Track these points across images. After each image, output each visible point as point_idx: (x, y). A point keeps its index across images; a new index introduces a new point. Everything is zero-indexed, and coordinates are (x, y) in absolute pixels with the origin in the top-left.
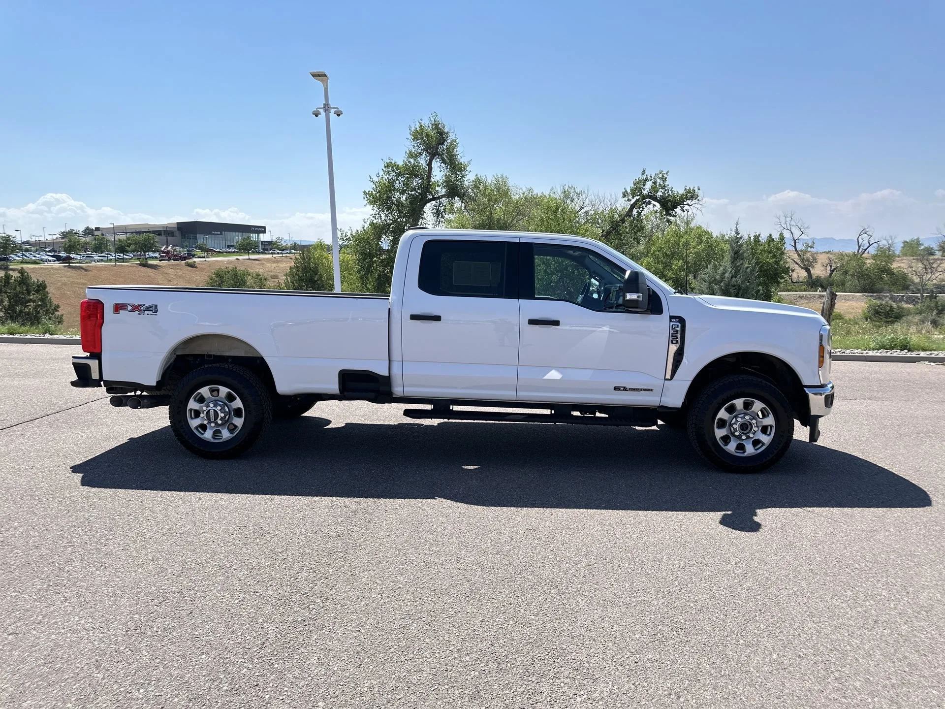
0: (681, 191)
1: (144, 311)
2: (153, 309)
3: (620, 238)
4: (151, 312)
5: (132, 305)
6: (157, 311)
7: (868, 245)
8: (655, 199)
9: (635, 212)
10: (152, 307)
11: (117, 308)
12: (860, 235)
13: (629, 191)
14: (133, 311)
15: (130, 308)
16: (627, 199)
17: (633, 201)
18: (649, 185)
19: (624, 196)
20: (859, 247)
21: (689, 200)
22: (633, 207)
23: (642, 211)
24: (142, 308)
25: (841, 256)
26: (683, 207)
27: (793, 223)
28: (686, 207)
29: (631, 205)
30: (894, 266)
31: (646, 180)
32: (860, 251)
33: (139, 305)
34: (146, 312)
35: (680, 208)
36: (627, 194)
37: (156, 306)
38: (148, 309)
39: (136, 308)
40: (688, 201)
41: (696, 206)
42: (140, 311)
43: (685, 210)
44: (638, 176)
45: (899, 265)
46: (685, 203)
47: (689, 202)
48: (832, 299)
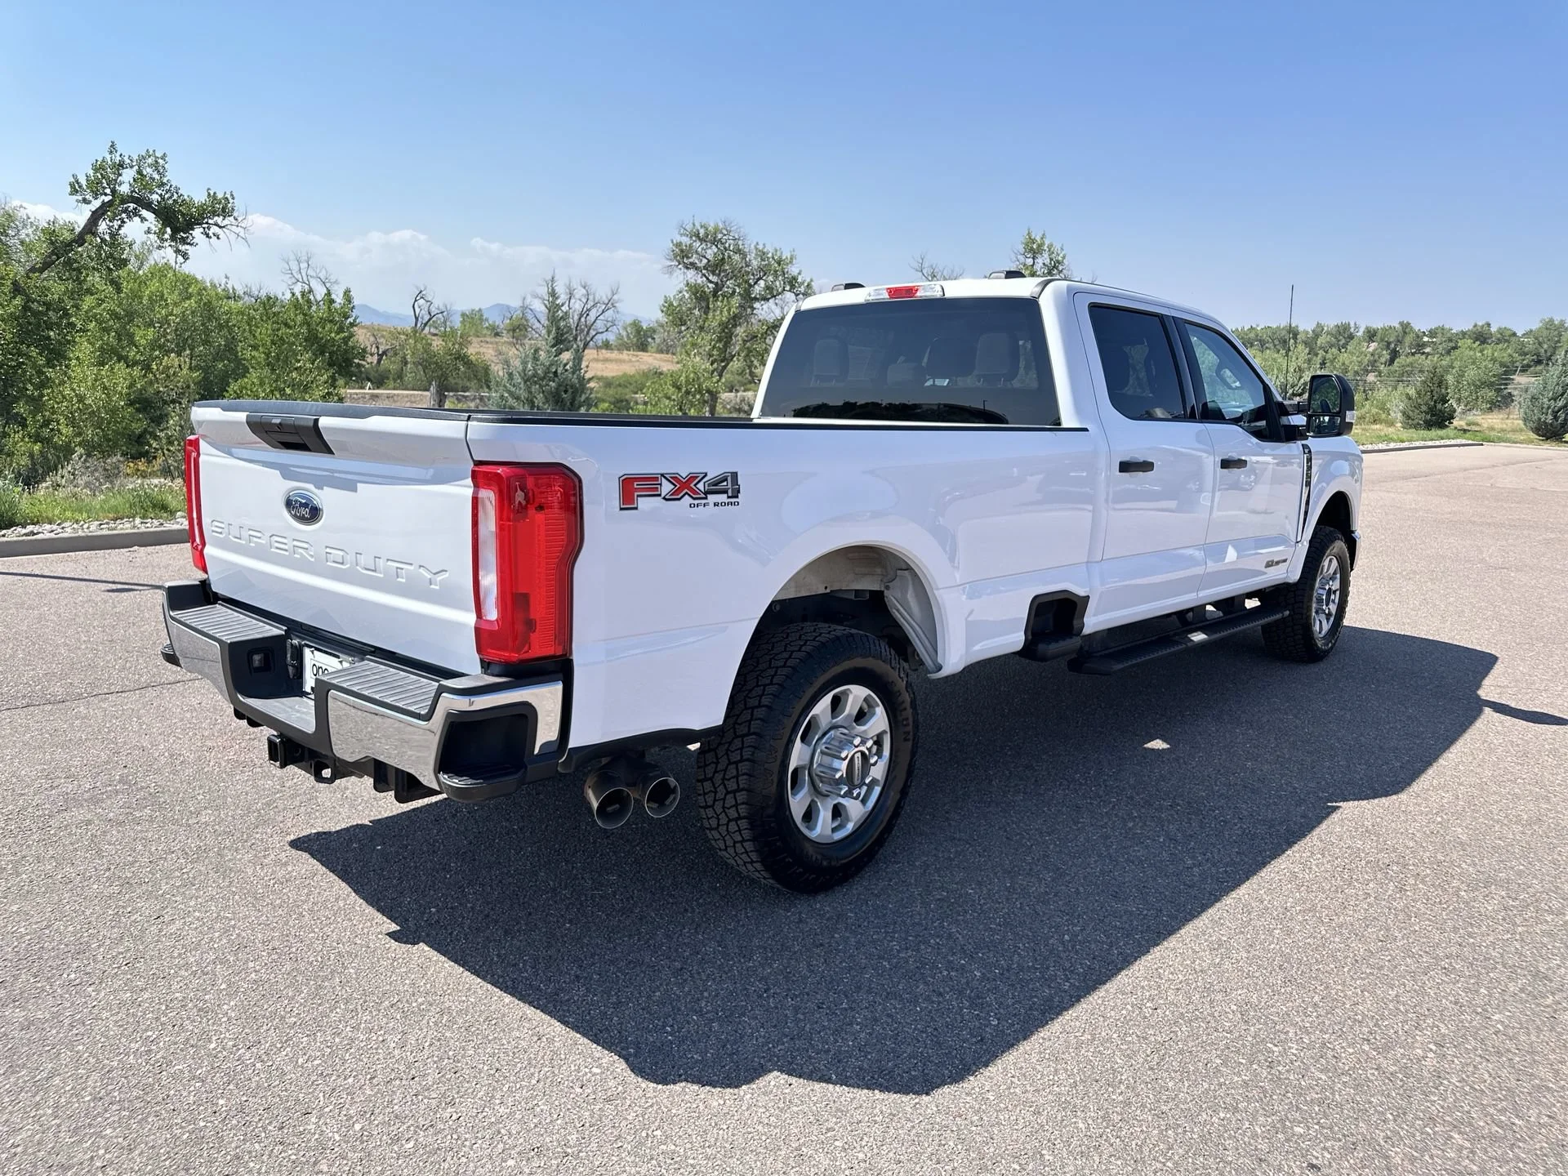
0: (200, 198)
1: (707, 493)
2: (727, 486)
3: (78, 278)
4: (723, 498)
5: (674, 479)
6: (739, 492)
7: (429, 317)
8: (148, 206)
9: (103, 227)
10: (726, 480)
11: (632, 489)
12: (416, 301)
13: (84, 182)
14: (673, 497)
15: (666, 487)
16: (80, 198)
17: (96, 204)
18: (128, 175)
19: (74, 191)
20: (417, 319)
21: (218, 216)
22: (96, 217)
23: (120, 227)
24: (701, 486)
25: (396, 334)
26: (209, 228)
27: (310, 272)
28: (214, 229)
29: (94, 213)
30: (471, 351)
31: (121, 165)
32: (419, 325)
33: (692, 478)
34: (712, 498)
35: (202, 230)
36: (80, 187)
37: (735, 475)
38: (716, 487)
39: (684, 487)
40: (216, 218)
41: (234, 228)
42: (694, 494)
43: (211, 234)
44: (102, 154)
45: (477, 350)
46: (210, 221)
47: (219, 220)
48: (440, 401)
